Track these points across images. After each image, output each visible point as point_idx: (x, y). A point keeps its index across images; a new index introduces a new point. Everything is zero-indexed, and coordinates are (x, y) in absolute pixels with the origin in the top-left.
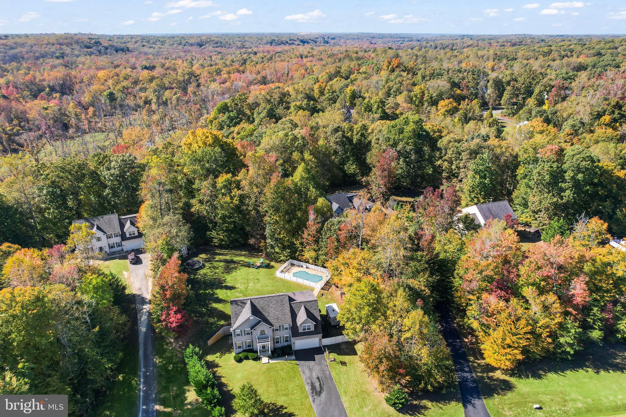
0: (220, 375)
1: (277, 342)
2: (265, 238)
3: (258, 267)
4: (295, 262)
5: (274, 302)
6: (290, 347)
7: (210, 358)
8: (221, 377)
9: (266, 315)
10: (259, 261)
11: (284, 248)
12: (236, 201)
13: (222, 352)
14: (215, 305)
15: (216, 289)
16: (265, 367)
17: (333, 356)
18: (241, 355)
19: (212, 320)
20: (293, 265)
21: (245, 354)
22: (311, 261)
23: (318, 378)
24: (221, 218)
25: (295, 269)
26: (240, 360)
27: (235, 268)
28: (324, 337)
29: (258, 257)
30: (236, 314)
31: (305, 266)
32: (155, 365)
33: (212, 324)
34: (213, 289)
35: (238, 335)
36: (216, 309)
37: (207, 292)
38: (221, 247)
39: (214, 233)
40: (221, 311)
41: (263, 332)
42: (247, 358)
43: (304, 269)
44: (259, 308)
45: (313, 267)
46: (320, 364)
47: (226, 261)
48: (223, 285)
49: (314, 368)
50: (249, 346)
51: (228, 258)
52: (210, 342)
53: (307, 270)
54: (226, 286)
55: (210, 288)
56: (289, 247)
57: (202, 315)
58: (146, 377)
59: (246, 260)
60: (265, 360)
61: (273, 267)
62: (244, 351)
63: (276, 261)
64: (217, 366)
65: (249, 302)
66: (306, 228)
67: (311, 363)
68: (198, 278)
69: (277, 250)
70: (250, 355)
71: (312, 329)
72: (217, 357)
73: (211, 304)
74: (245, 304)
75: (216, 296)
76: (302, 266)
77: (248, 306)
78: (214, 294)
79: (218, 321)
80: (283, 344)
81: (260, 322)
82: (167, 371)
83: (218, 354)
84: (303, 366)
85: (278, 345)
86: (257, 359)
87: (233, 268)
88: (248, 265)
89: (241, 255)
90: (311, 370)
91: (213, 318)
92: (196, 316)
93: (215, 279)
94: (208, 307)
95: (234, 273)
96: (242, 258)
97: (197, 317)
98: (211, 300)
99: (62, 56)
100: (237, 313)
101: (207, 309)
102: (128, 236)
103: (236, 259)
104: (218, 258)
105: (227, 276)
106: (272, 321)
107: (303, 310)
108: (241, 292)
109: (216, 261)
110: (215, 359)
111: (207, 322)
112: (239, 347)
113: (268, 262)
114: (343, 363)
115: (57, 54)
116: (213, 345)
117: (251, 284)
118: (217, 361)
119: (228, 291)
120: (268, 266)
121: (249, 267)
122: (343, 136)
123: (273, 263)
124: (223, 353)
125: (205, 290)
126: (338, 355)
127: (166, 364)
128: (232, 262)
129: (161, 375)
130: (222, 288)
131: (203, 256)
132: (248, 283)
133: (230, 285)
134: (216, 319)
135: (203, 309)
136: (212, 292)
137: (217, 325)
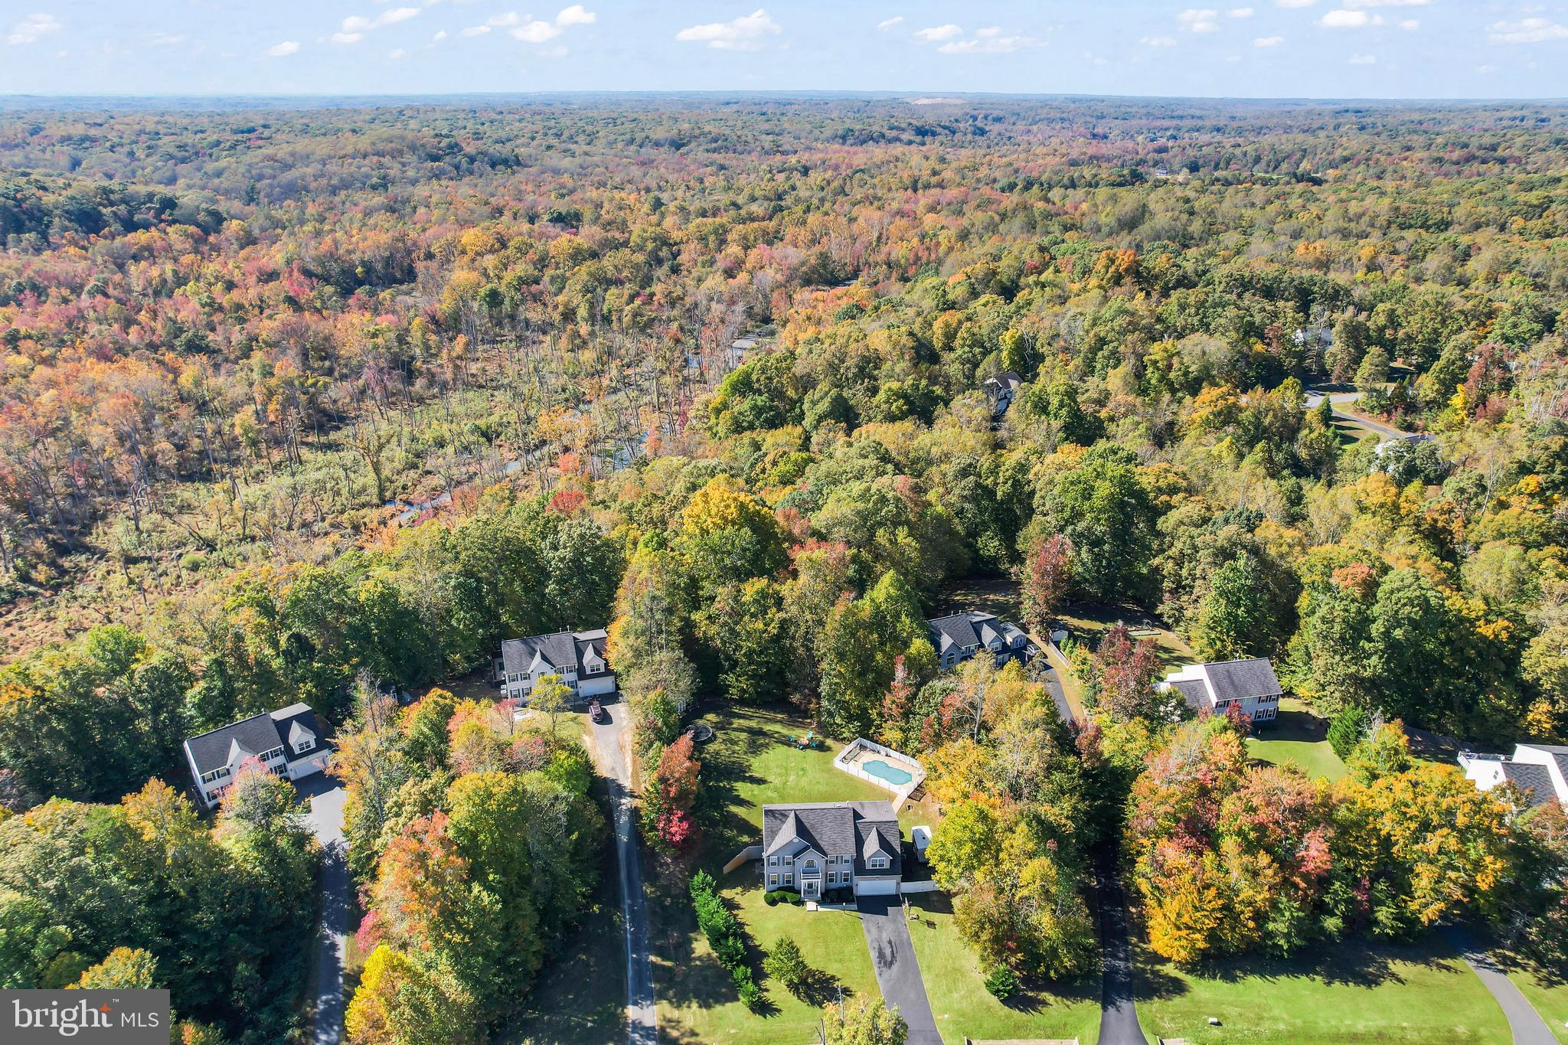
0: (743, 921)
1: (831, 880)
2: (818, 696)
3: (805, 747)
4: (867, 743)
5: (831, 818)
6: (850, 889)
7: (727, 893)
8: (745, 924)
9: (817, 837)
10: (805, 736)
11: (850, 718)
12: (773, 629)
13: (745, 887)
14: (734, 809)
15: (736, 781)
16: (811, 916)
17: (916, 911)
18: (775, 894)
19: (728, 833)
20: (863, 747)
21: (782, 893)
22: (894, 745)
23: (890, 942)
24: (745, 655)
25: (867, 757)
26: (773, 902)
27: (766, 746)
28: (904, 880)
29: (803, 725)
30: (771, 830)
31: (883, 753)
32: (644, 895)
33: (730, 839)
34: (730, 780)
35: (774, 864)
36: (735, 816)
37: (721, 784)
38: (742, 702)
39: (731, 678)
40: (744, 820)
41: (810, 864)
42: (784, 900)
43: (881, 758)
44: (808, 826)
45: (896, 755)
46: (894, 921)
47: (751, 731)
48: (747, 775)
49: (886, 927)
50: (788, 882)
51: (753, 724)
52: (727, 869)
53: (887, 760)
54: (751, 776)
55: (726, 778)
56: (858, 718)
57: (714, 823)
58: (632, 912)
59: (785, 731)
60: (811, 905)
61: (829, 749)
62: (780, 889)
63: (836, 739)
64: (738, 907)
65: (792, 815)
66: (890, 691)
67: (881, 918)
68: (707, 758)
69: (838, 721)
70: (789, 895)
71: (887, 866)
72: (738, 893)
73: (727, 805)
74: (786, 816)
75: (736, 793)
76: (879, 752)
77: (791, 822)
78: (731, 789)
79: (738, 836)
80: (839, 884)
81: (806, 848)
82: (664, 908)
83: (739, 889)
84: (868, 921)
85: (833, 885)
86: (799, 903)
87: (762, 745)
88: (788, 742)
89: (775, 721)
90: (879, 928)
91: (732, 830)
93: (733, 762)
94: (723, 810)
95: (764, 756)
96: (777, 728)
97: (706, 825)
98: (727, 799)
99: (384, 184)
100: (772, 828)
101: (722, 815)
102: (588, 672)
103: (767, 728)
104: (737, 723)
105: (752, 760)
106: (825, 848)
107: (874, 835)
108: (776, 790)
109: (735, 730)
110: (735, 895)
111: (722, 836)
112: (774, 882)
113: (820, 738)
114: (931, 924)
115: (375, 180)
116: (730, 873)
117: (792, 778)
118: (738, 899)
119: (755, 786)
120: (821, 747)
121: (789, 745)
122: (978, 485)
123: (829, 742)
124: (746, 889)
125: (718, 780)
126: (924, 910)
127: (661, 896)
128: (760, 733)
129: (654, 913)
130: (744, 779)
131: (711, 717)
132: (787, 775)
133: (756, 775)
134: (736, 831)
135: (716, 814)
136: (728, 786)
137: (737, 841)
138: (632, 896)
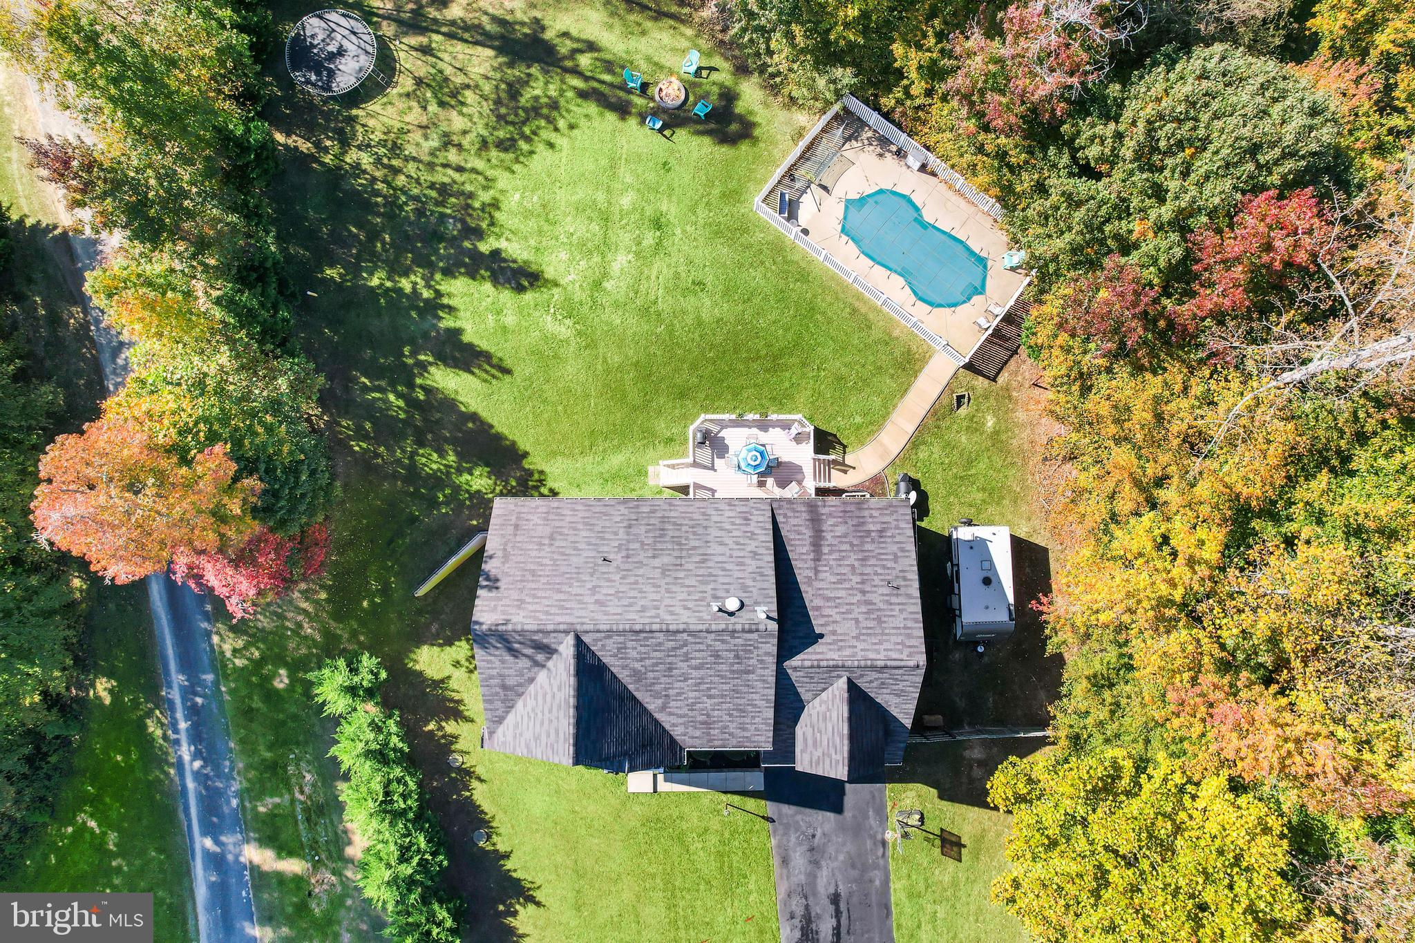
0: (469, 762)
3: (671, 123)
4: (872, 118)
5: (699, 657)
7: (429, 662)
8: (469, 773)
10: (678, 63)
14: (445, 379)
15: (448, 273)
16: (638, 805)
17: (919, 799)
19: (431, 462)
23: (835, 895)
25: (860, 171)
27: (551, 115)
30: (504, 687)
31: (913, 161)
32: (218, 663)
33: (437, 481)
36: (449, 404)
37: (405, 284)
40: (474, 417)
46: (857, 830)
48: (484, 247)
49: (831, 850)
54: (496, 253)
57: (388, 431)
58: (193, 712)
59: (614, 39)
60: (640, 779)
65: (567, 648)
67: (822, 819)
68: (357, 166)
72: (457, 664)
73: (423, 367)
74: (550, 651)
75: (447, 322)
76: (900, 154)
78: (435, 307)
79: (460, 471)
82: (271, 696)
83: (460, 648)
84: (787, 827)
87: (536, 111)
88: (619, 100)
90: (815, 854)
91: (442, 454)
93: (444, 190)
94: (411, 385)
95: (542, 159)
96: (592, 22)
97: (365, 437)
98: (425, 341)
100: (510, 682)
101: (412, 403)
105: (503, 180)
109: (454, 31)
110: (448, 670)
111: (413, 473)
113: (722, 75)
114: (950, 844)
117: (621, 261)
118: (458, 682)
119: (506, 296)
120: (724, 124)
121: (622, 110)
123: (748, 98)
125: (396, 269)
126: (941, 797)
127: (262, 661)
128: (537, 50)
129: (248, 713)
130: (475, 267)
132: (605, 246)
133: (516, 250)
134: (452, 458)
135: (392, 397)
136: (426, 294)
137: (457, 489)
138: (189, 664)
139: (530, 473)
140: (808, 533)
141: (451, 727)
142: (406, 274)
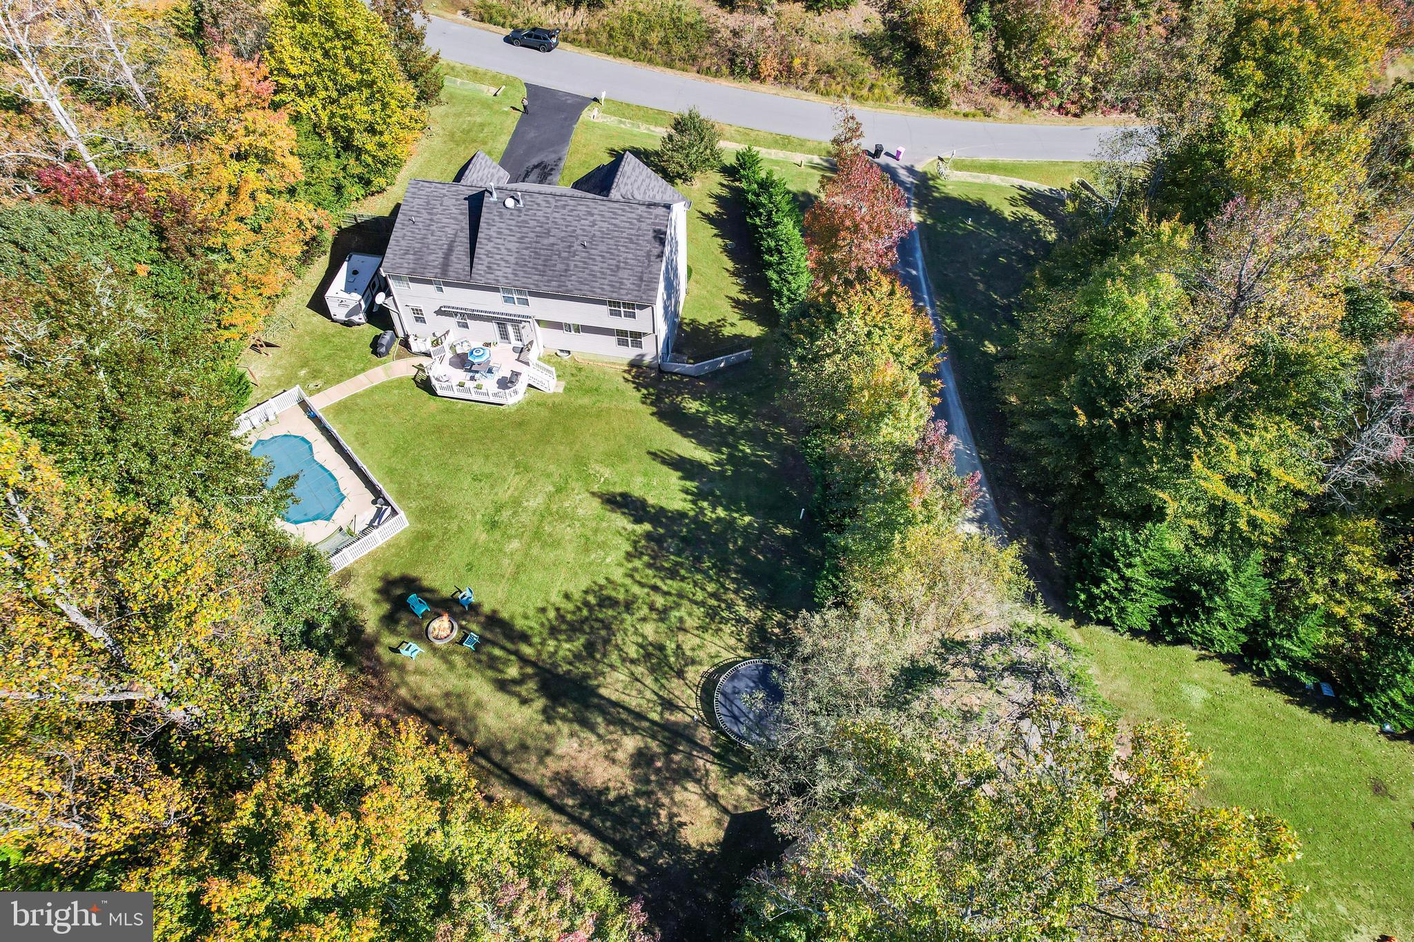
0: (734, 279)
3: (450, 605)
7: (752, 330)
8: (734, 274)
13: (716, 333)
14: (704, 456)
15: (682, 515)
19: (727, 419)
33: (725, 410)
34: (695, 520)
36: (703, 443)
37: (721, 512)
40: (685, 436)
48: (647, 527)
54: (638, 521)
55: (705, 527)
57: (754, 437)
64: (737, 303)
72: (732, 325)
73: (717, 463)
75: (689, 484)
78: (698, 496)
79: (706, 413)
83: (727, 331)
91: (718, 423)
92: (779, 437)
93: (673, 574)
94: (730, 455)
97: (773, 434)
98: (713, 477)
105: (618, 575)
110: (739, 323)
111: (742, 416)
117: (535, 502)
118: (733, 316)
119: (637, 491)
121: (493, 621)
125: (730, 524)
130: (658, 516)
132: (544, 514)
133: (621, 521)
134: (710, 420)
135: (748, 451)
136: (705, 504)
137: (711, 404)
139: (652, 404)
140: (453, 258)
141: (743, 297)
142: (719, 519)
